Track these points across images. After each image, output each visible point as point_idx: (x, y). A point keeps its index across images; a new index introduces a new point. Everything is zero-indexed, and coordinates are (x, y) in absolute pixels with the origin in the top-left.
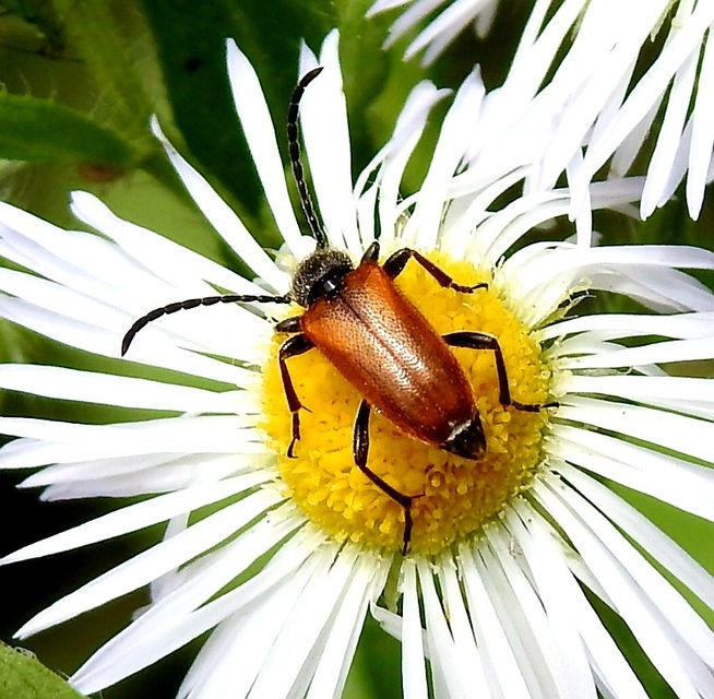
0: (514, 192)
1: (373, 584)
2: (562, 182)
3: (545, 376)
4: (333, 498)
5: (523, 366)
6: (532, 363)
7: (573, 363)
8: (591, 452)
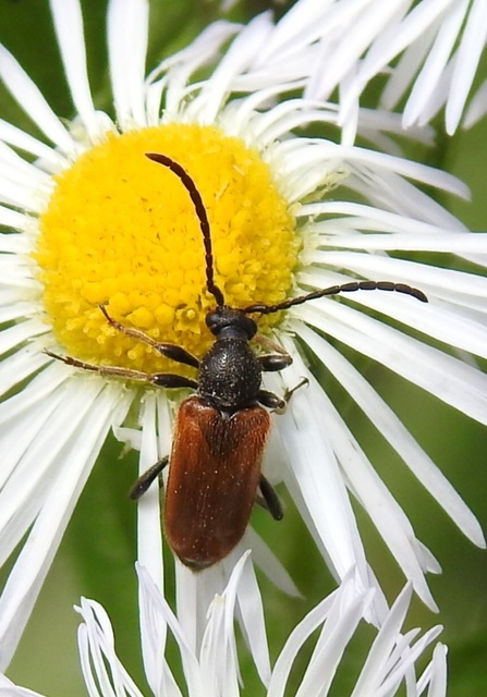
0: (297, 94)
1: (116, 413)
2: (334, 98)
3: (296, 244)
4: (90, 324)
5: (278, 230)
6: (286, 230)
7: (324, 242)
8: (328, 317)
